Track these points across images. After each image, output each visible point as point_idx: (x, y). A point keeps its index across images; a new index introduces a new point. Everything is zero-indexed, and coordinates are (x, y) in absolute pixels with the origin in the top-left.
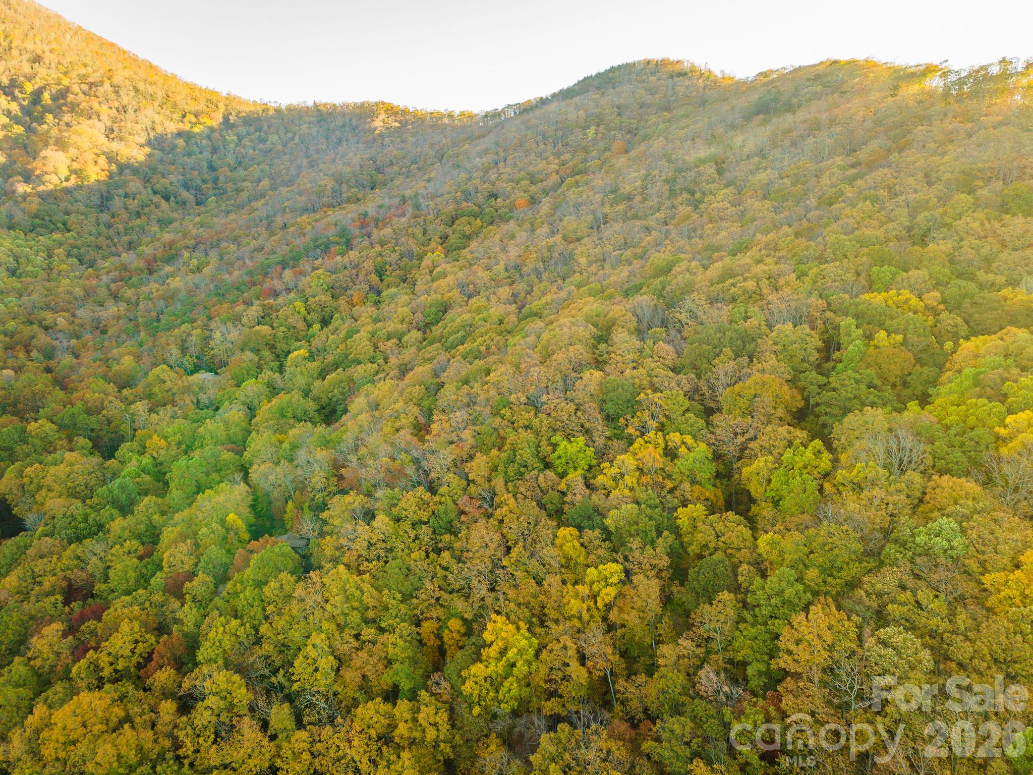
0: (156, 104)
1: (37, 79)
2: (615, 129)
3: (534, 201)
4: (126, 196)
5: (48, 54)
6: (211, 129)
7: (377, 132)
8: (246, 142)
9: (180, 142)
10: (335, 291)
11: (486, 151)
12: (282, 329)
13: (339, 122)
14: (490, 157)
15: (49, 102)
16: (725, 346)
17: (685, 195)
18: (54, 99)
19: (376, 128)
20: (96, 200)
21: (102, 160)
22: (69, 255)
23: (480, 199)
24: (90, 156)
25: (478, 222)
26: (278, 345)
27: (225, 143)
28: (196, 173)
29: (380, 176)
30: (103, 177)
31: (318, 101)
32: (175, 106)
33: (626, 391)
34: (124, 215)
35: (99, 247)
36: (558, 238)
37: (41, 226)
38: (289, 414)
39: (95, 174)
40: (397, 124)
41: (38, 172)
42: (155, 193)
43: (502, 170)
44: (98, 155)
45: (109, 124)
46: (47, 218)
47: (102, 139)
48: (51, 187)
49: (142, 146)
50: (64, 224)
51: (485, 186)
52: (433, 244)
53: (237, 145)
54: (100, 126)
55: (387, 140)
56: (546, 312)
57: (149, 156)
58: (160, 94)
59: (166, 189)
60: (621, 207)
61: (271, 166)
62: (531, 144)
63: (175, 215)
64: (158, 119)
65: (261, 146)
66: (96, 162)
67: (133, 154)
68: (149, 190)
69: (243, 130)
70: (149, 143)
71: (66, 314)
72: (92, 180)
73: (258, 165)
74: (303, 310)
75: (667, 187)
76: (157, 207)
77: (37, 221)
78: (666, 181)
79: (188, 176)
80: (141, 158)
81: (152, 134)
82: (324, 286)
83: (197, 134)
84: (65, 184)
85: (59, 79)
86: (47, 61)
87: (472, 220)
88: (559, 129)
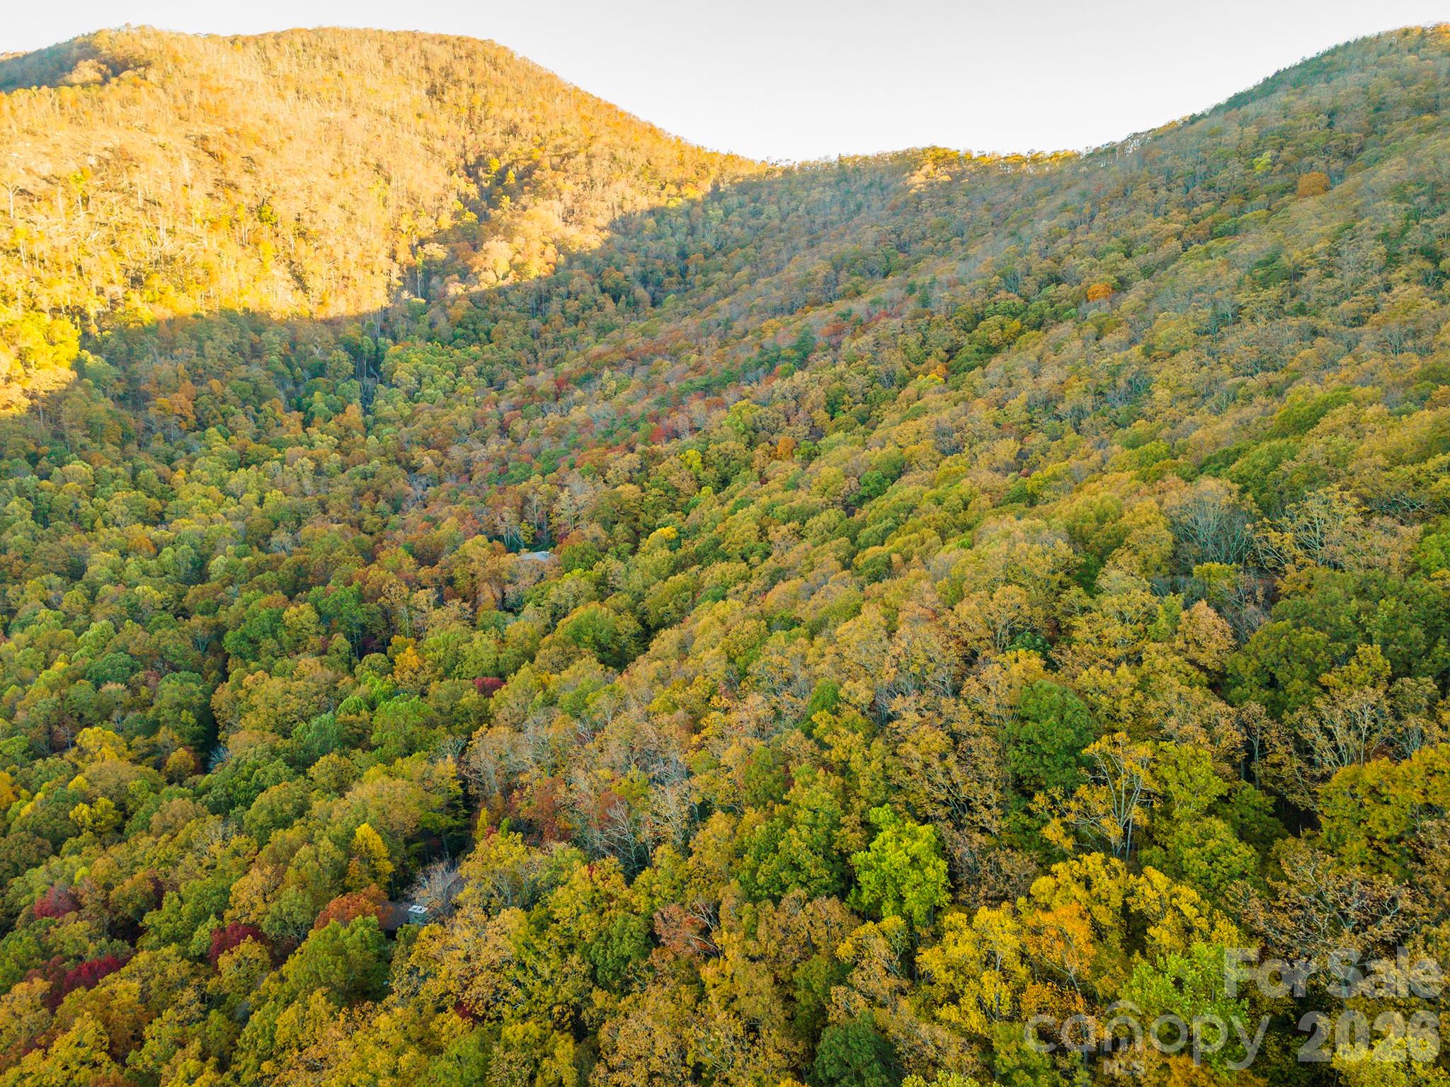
0: (632, 174)
1: (506, 155)
2: (1312, 153)
3: (1122, 285)
4: (569, 296)
5: (526, 122)
6: (693, 203)
7: (913, 191)
8: (734, 217)
9: (651, 222)
10: (754, 435)
11: (1064, 207)
12: (655, 491)
13: (866, 181)
14: (1067, 217)
15: (513, 181)
16: (1369, 639)
17: (1418, 263)
18: (520, 177)
19: (913, 186)
20: (531, 302)
21: (551, 251)
22: (480, 374)
23: (1030, 285)
24: (537, 246)
25: (1016, 324)
26: (642, 516)
27: (707, 219)
28: (660, 263)
29: (901, 257)
30: (545, 271)
31: (844, 154)
32: (655, 174)
33: (1069, 725)
34: (558, 320)
35: (517, 364)
36: (1136, 350)
37: (462, 336)
38: (587, 639)
39: (537, 269)
40: (947, 178)
41: (476, 269)
42: (603, 291)
43: (1079, 238)
44: (545, 244)
45: (569, 204)
46: (471, 326)
47: (558, 223)
48: (485, 287)
49: (602, 230)
50: (488, 333)
51: (1044, 265)
52: (932, 360)
53: (722, 222)
54: (558, 207)
55: (925, 203)
56: (1046, 494)
57: (608, 242)
58: (640, 160)
59: (617, 285)
60: (1273, 293)
61: (758, 248)
62: (1144, 192)
63: (619, 320)
64: (629, 193)
65: (753, 222)
66: (543, 253)
67: (587, 241)
68: (596, 287)
69: (733, 201)
70: (613, 226)
71: (436, 452)
72: (532, 277)
73: (742, 248)
74: (697, 463)
75: (1382, 249)
76: (600, 309)
77: (459, 331)
78: (1384, 238)
79: (649, 267)
80: (596, 245)
81: (618, 213)
82: (741, 426)
83: (673, 209)
84: (501, 283)
85: (531, 152)
86: (523, 132)
87: (1006, 320)
88: (1203, 162)
